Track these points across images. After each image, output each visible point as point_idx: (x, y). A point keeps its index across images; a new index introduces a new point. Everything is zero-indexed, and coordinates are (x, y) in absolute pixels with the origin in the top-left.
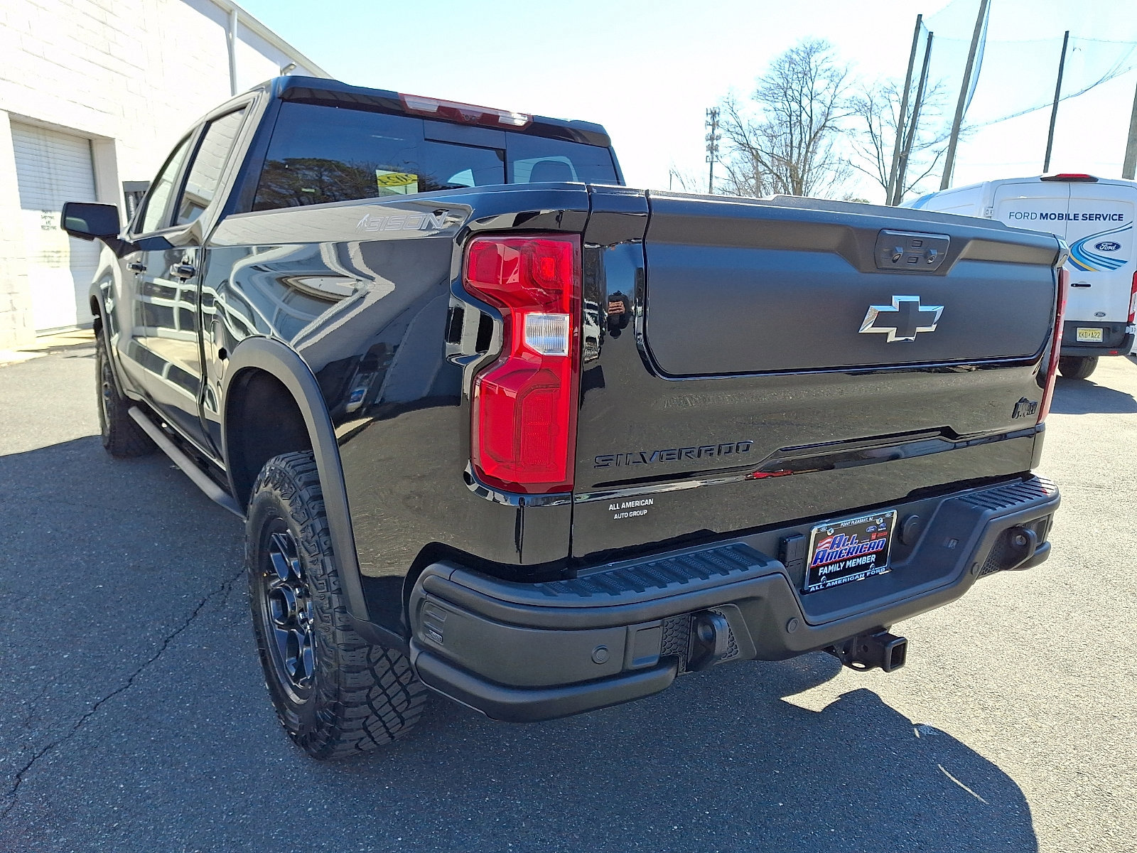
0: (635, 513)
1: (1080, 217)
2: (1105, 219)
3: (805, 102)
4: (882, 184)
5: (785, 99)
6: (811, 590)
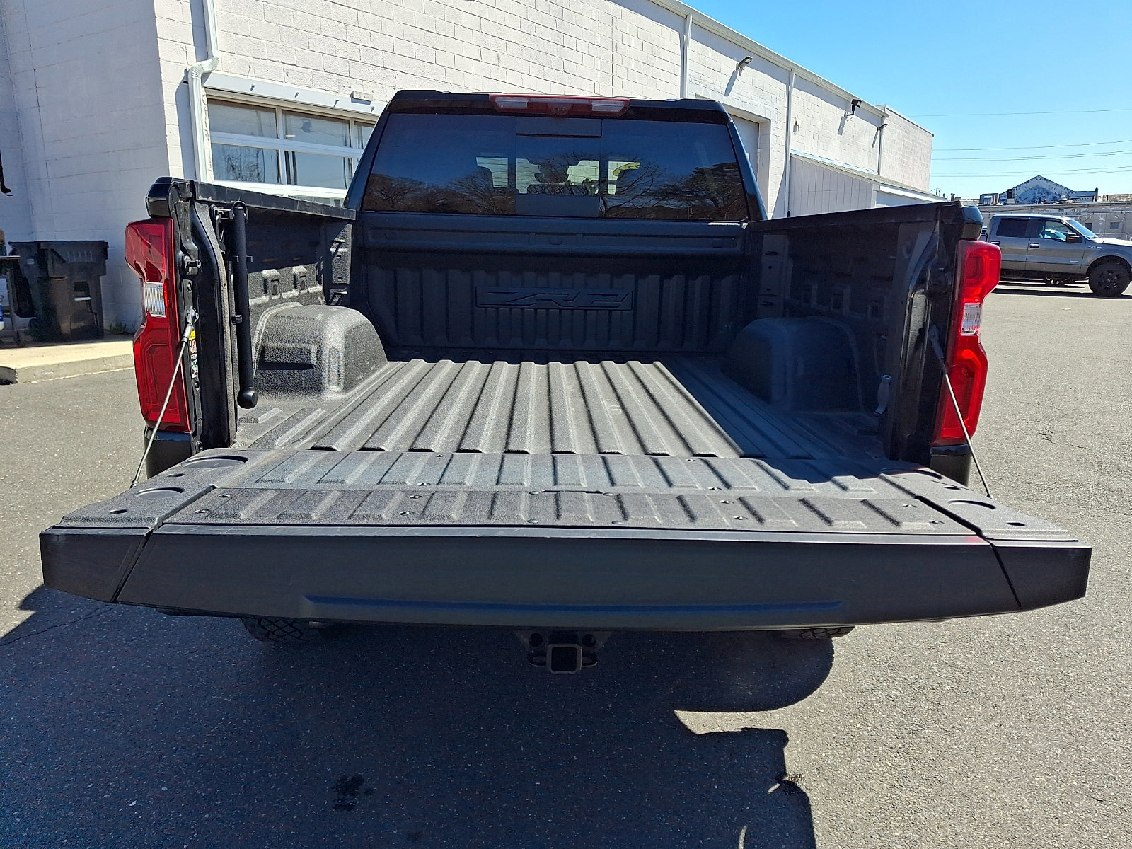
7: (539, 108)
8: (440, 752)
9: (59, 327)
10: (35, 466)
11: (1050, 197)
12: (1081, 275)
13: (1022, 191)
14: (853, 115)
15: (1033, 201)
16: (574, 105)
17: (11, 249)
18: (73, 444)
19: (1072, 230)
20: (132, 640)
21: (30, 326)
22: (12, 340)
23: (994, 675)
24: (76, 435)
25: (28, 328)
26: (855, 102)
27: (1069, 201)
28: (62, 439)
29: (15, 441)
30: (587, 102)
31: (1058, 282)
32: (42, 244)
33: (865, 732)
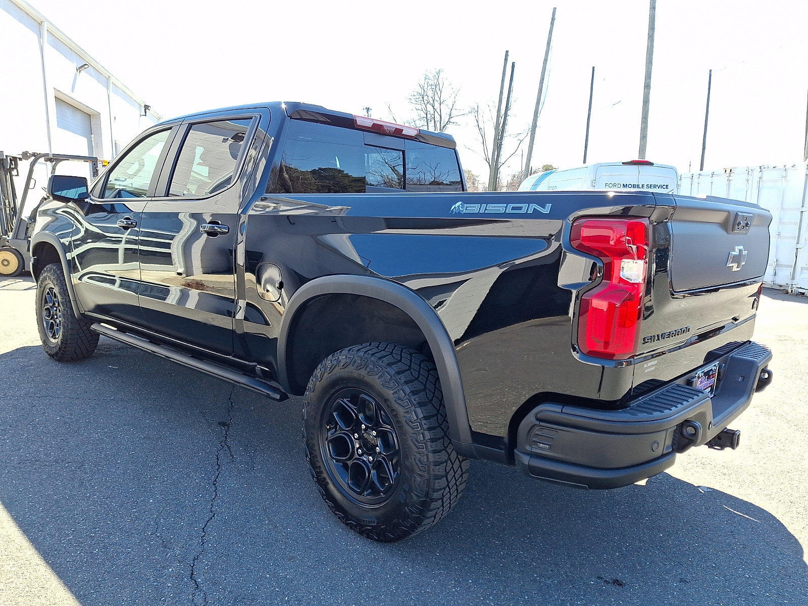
0: (651, 369)
1: (645, 186)
2: (659, 188)
3: (437, 105)
4: (486, 160)
5: (422, 102)
14: (145, 115)
26: (147, 107)
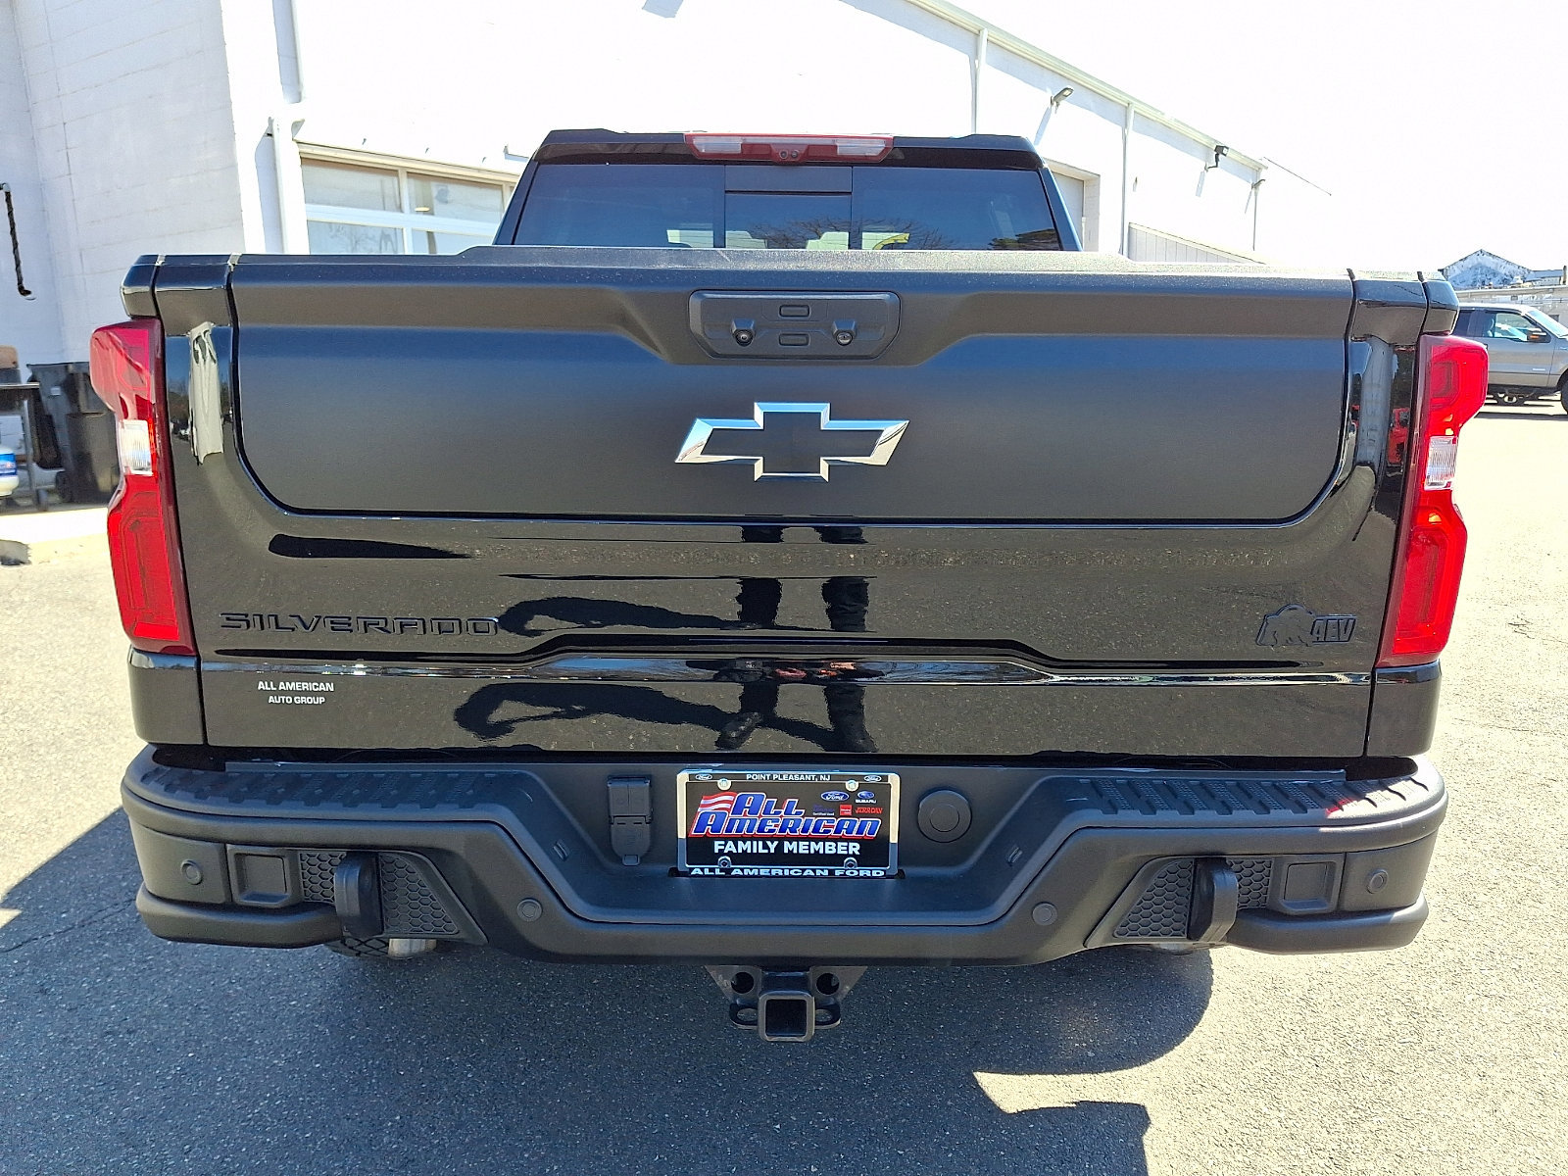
0: (303, 700)
6: (693, 873)
7: (757, 154)
8: (599, 1158)
9: (95, 483)
10: (39, 686)
11: (1497, 278)
12: (1551, 388)
13: (1458, 272)
14: (1217, 166)
15: (1473, 286)
16: (809, 147)
17: (30, 374)
18: (98, 653)
19: (1535, 324)
20: (145, 962)
21: (57, 481)
22: (29, 502)
23: (1475, 1020)
24: (103, 640)
25: (53, 486)
26: (1219, 150)
27: (1525, 284)
28: (83, 646)
29: (15, 649)
30: (829, 142)
31: (1515, 400)
32: (71, 367)
33: (1275, 1121)
